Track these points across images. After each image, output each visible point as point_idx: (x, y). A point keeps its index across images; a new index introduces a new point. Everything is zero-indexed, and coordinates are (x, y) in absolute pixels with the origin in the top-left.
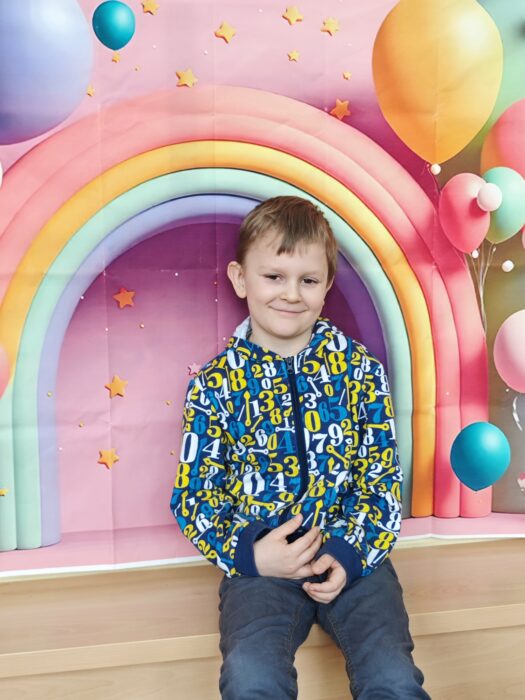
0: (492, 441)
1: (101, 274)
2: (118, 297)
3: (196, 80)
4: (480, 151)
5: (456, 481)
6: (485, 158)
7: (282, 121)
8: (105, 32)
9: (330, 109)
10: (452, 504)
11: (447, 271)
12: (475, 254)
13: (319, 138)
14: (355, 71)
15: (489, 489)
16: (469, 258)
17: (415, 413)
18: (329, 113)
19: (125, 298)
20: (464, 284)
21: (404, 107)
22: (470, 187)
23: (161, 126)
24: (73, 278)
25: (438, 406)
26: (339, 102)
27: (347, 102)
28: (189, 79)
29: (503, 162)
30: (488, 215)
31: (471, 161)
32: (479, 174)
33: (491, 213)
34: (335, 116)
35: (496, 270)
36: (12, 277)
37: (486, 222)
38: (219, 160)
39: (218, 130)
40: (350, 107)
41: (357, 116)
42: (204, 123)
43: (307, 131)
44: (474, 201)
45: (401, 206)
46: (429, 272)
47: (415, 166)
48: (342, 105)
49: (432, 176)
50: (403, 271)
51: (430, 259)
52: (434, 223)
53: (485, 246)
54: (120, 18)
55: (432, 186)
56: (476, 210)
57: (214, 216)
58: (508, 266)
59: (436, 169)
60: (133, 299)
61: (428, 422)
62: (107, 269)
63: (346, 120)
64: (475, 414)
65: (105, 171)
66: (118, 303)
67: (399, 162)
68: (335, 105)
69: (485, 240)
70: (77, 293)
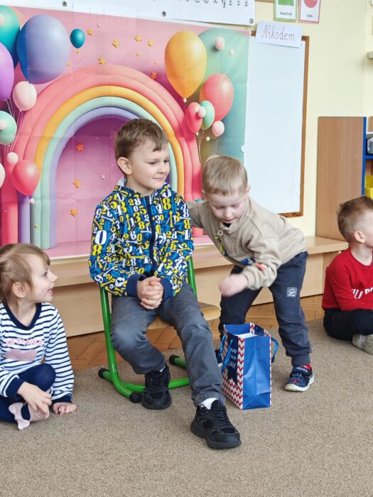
1: (72, 138)
2: (77, 147)
3: (105, 62)
4: (199, 93)
6: (201, 96)
7: (134, 79)
8: (75, 42)
9: (150, 75)
11: (189, 140)
12: (197, 134)
13: (148, 87)
14: (158, 61)
18: (150, 77)
19: (80, 147)
20: (194, 146)
21: (175, 76)
22: (196, 108)
23: (93, 79)
24: (62, 139)
28: (103, 61)
29: (207, 99)
31: (196, 98)
32: (199, 102)
33: (203, 118)
34: (152, 78)
35: (204, 140)
36: (41, 138)
37: (201, 121)
38: (112, 93)
39: (112, 81)
40: (157, 75)
41: (160, 78)
42: (107, 78)
43: (143, 83)
44: (197, 113)
45: (174, 113)
46: (182, 140)
47: (178, 98)
48: (155, 74)
49: (183, 103)
50: (174, 140)
51: (183, 136)
52: (185, 119)
53: (201, 131)
54: (80, 36)
55: (184, 107)
56: (197, 117)
57: (110, 115)
58: (208, 139)
59: (185, 100)
60: (83, 148)
62: (75, 135)
63: (156, 80)
64: (197, 196)
65: (74, 96)
66: (77, 150)
68: (152, 74)
69: (201, 129)
70: (63, 145)
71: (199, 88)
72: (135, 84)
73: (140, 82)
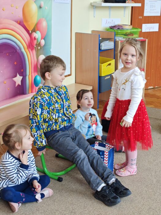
0: (38, 78)
4: (35, 28)
5: (34, 86)
6: (36, 30)
7: (11, 25)
9: (17, 22)
11: (32, 50)
12: (35, 46)
13: (16, 27)
14: (20, 16)
17: (29, 75)
20: (34, 51)
21: (26, 21)
22: (34, 35)
29: (38, 30)
31: (34, 31)
34: (18, 24)
35: (38, 49)
37: (36, 40)
41: (21, 23)
44: (35, 37)
46: (30, 50)
47: (28, 31)
48: (19, 21)
50: (27, 50)
51: (30, 48)
52: (30, 41)
55: (30, 35)
56: (35, 39)
58: (39, 48)
59: (30, 32)
64: (36, 74)
67: (26, 31)
69: (36, 44)
71: (35, 26)
72: (11, 27)
73: (13, 26)
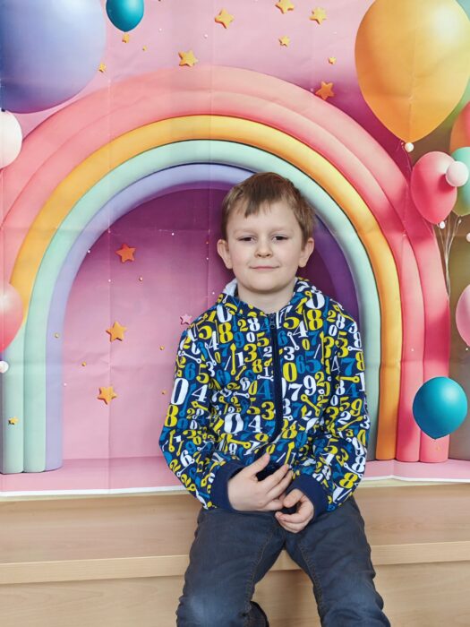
0: (451, 394)
1: (106, 232)
2: (120, 252)
3: (196, 61)
4: (450, 131)
5: (417, 429)
6: (455, 136)
7: (273, 100)
8: (119, 18)
9: (315, 90)
10: (413, 450)
11: (416, 240)
12: (442, 225)
13: (304, 115)
14: (339, 56)
15: (447, 438)
16: (437, 229)
17: (382, 367)
18: (314, 93)
19: (127, 254)
20: (432, 253)
21: (383, 90)
22: (441, 164)
23: (163, 101)
24: (81, 233)
25: (403, 361)
26: (324, 84)
27: (331, 84)
28: (190, 59)
30: (456, 190)
31: (441, 141)
32: (448, 152)
33: (458, 188)
34: (320, 97)
35: (461, 240)
36: (29, 230)
37: (453, 197)
38: (214, 133)
39: (215, 106)
40: (333, 89)
41: (342, 98)
42: (202, 99)
43: (294, 109)
44: (443, 177)
45: (376, 179)
46: (400, 239)
47: (390, 144)
48: (327, 86)
49: (405, 153)
51: (401, 229)
52: (405, 193)
53: (452, 218)
55: (406, 163)
56: (444, 185)
57: (208, 183)
59: (410, 147)
60: (133, 254)
61: (394, 375)
62: (112, 226)
63: (329, 100)
64: (436, 370)
65: (113, 139)
66: (121, 257)
67: (376, 139)
68: (319, 87)
69: (452, 213)
70: (84, 247)
71: (452, 117)
73: (286, 105)
